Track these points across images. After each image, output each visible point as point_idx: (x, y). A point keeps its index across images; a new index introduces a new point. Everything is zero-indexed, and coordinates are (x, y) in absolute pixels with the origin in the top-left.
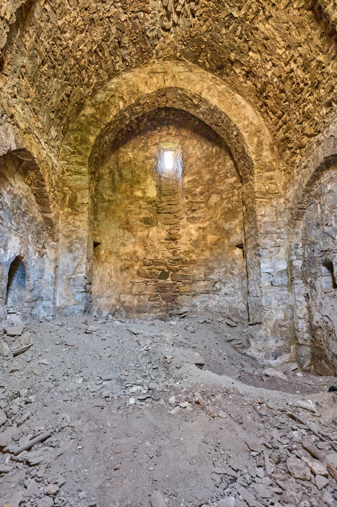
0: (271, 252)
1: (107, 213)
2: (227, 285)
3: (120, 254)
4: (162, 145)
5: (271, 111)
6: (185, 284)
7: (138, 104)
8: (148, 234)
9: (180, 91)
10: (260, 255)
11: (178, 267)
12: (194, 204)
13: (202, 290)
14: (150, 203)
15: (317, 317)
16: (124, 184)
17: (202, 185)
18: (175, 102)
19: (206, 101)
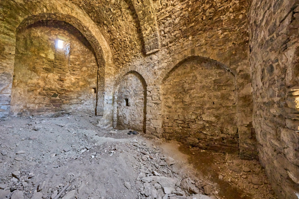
0: (108, 93)
1: (20, 60)
2: (87, 102)
3: (28, 83)
4: (59, 37)
5: (114, 47)
6: (66, 100)
7: (55, 14)
8: (47, 76)
9: (78, 21)
10: (104, 94)
11: (63, 92)
12: (75, 68)
13: (75, 103)
14: (50, 61)
15: (120, 113)
16: (33, 48)
17: (79, 62)
18: (74, 24)
19: (90, 32)
